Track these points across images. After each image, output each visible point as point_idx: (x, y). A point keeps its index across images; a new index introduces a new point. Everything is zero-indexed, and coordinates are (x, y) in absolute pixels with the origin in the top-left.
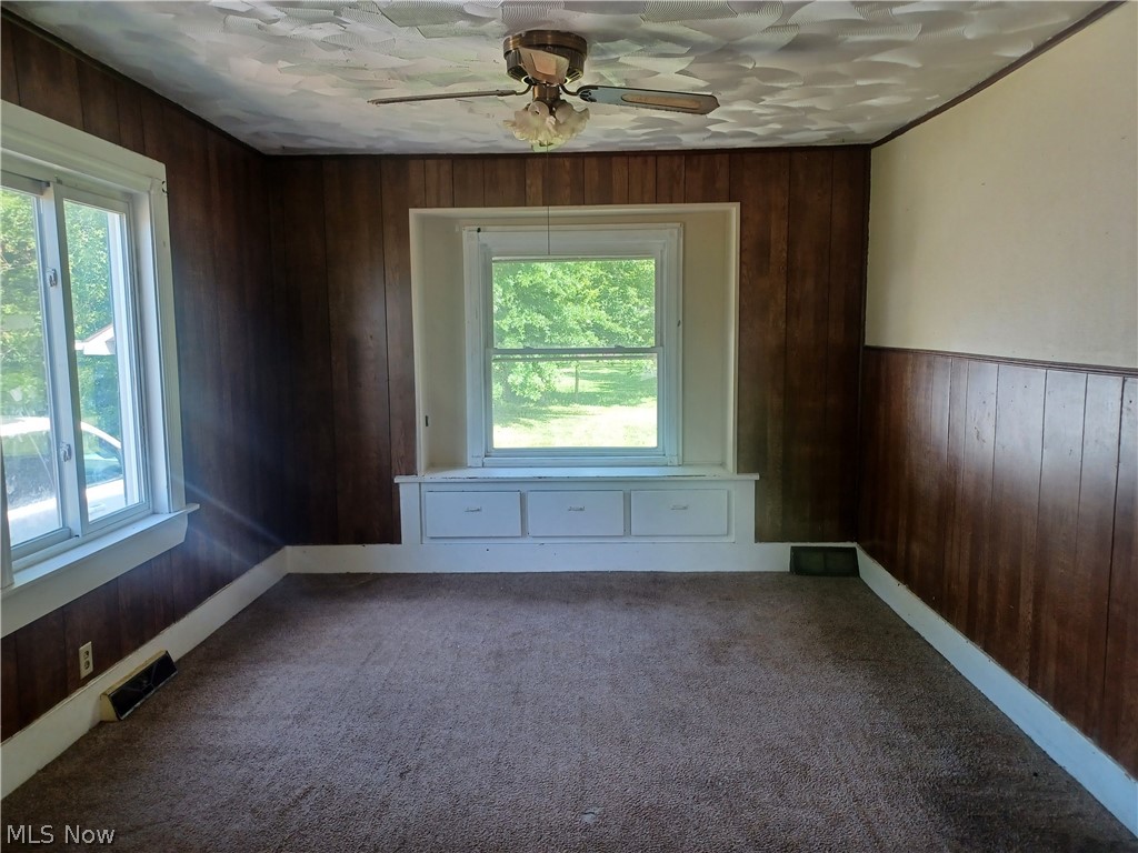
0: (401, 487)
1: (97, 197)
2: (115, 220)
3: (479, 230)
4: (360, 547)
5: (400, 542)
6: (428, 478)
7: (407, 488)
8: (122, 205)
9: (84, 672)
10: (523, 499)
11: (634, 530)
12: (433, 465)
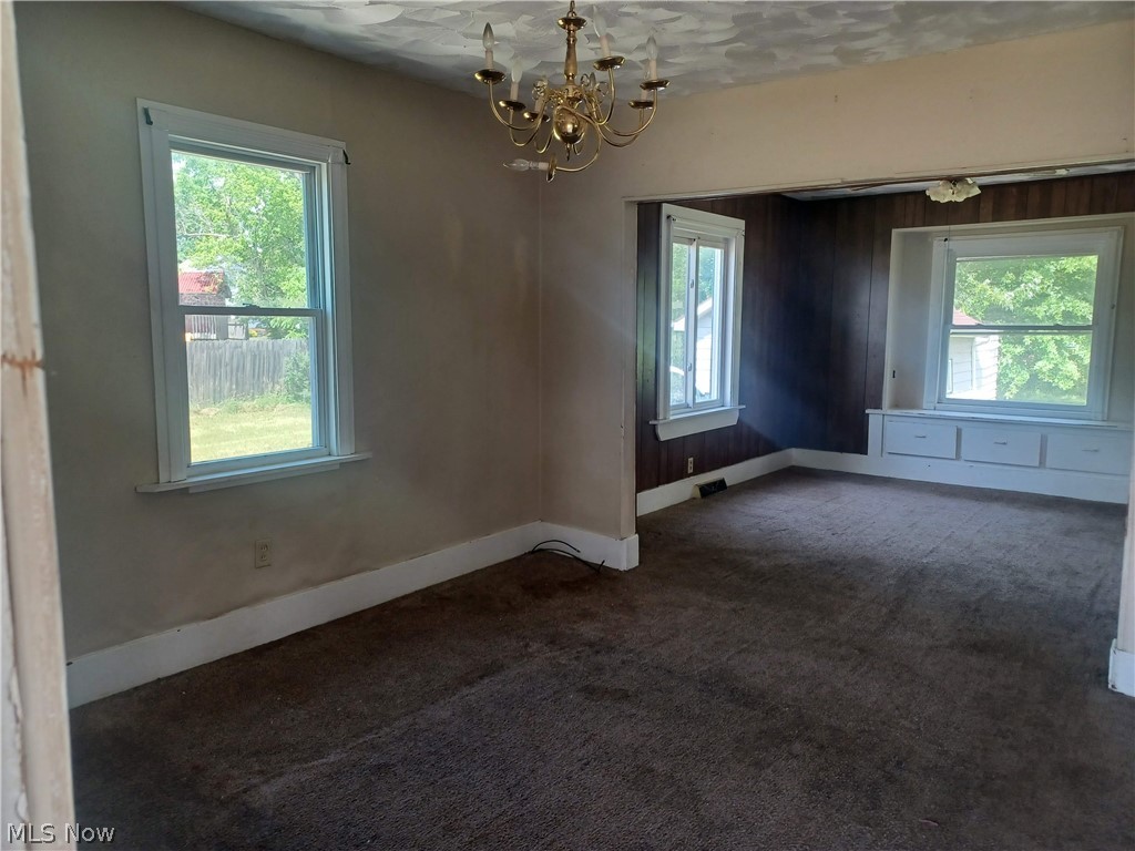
0: (871, 417)
1: (712, 242)
2: (718, 253)
3: (946, 240)
4: (839, 454)
5: (866, 454)
6: (889, 412)
7: (874, 418)
8: (722, 245)
9: (690, 471)
10: (959, 432)
11: (1048, 464)
12: (896, 405)
